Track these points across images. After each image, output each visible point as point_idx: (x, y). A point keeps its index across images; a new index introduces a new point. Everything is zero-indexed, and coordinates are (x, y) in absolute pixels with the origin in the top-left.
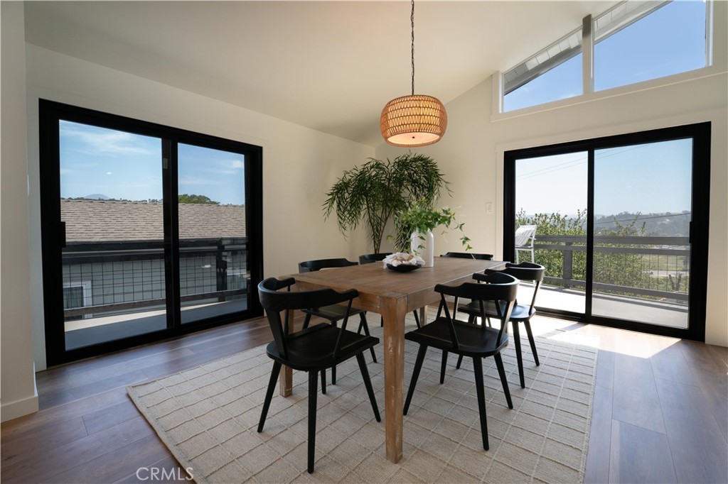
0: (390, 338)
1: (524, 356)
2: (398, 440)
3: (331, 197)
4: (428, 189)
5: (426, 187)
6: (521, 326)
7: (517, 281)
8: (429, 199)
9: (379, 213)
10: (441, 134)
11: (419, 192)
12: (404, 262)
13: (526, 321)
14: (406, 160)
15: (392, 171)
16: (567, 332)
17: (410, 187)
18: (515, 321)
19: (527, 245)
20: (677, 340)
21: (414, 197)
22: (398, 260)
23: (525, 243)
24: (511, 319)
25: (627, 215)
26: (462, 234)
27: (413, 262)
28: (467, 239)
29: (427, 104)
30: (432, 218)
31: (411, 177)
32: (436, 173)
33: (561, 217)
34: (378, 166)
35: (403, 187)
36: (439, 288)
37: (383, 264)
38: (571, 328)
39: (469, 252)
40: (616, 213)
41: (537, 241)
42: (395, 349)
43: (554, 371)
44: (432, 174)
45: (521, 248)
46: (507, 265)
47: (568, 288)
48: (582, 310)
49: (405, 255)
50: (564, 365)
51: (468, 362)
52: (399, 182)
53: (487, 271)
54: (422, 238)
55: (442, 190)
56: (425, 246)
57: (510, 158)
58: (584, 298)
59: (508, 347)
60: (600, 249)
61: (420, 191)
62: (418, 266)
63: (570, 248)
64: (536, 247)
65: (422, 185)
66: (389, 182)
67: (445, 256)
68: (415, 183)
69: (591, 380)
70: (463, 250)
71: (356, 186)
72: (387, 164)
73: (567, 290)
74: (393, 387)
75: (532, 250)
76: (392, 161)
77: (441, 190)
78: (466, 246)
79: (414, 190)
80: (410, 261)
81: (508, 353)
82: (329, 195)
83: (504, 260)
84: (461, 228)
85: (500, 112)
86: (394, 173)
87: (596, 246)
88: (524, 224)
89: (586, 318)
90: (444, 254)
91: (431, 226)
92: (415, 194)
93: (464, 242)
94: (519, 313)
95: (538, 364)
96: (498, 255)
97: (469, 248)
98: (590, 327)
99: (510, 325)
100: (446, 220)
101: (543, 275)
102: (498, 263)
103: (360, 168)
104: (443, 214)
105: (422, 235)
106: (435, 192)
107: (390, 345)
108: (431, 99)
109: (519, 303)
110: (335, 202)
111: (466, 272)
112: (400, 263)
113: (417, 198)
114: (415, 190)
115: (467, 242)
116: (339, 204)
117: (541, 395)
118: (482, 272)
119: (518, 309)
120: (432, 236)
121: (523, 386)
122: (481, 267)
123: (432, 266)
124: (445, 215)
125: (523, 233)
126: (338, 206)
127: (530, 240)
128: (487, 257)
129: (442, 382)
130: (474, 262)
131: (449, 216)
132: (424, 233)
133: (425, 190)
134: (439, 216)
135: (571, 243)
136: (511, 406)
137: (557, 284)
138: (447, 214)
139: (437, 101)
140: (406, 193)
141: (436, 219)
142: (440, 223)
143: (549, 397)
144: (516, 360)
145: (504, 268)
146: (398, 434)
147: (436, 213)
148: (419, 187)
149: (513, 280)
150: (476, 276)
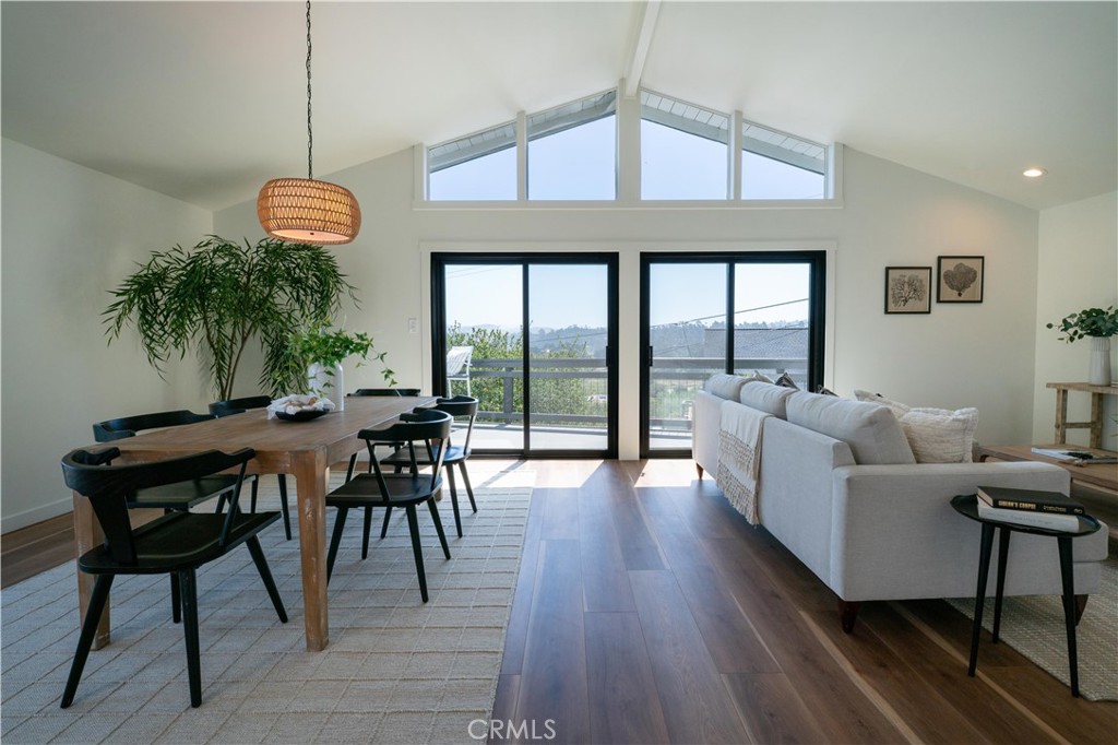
0: (308, 501)
1: (460, 506)
2: (322, 621)
3: (125, 297)
4: (322, 294)
5: (316, 292)
6: (456, 468)
7: (450, 417)
8: (321, 310)
9: (228, 330)
10: (353, 236)
11: (303, 298)
12: (304, 408)
13: (460, 462)
14: (281, 244)
15: (255, 261)
16: (512, 472)
17: (288, 290)
18: (449, 464)
19: (462, 372)
20: (601, 462)
21: (297, 306)
22: (294, 405)
23: (459, 369)
24: (444, 463)
25: (576, 328)
26: (383, 366)
27: (319, 405)
28: (390, 372)
29: (335, 196)
30: (341, 346)
31: (289, 274)
32: (334, 271)
33: (503, 333)
34: (226, 249)
35: (276, 289)
36: (364, 435)
37: (267, 413)
38: (513, 468)
39: (393, 387)
40: (565, 327)
41: (474, 366)
42: (315, 512)
43: (491, 513)
44: (328, 273)
45: (454, 376)
46: (438, 401)
47: (508, 423)
48: (521, 446)
49: (303, 398)
50: (501, 506)
51: (399, 513)
52: (270, 278)
53: (416, 410)
54: (329, 373)
55: (344, 297)
56: (331, 382)
57: (439, 261)
58: (522, 433)
59: (442, 500)
60: (539, 375)
61: (306, 295)
62: (325, 412)
63: (510, 375)
64: (473, 375)
65: (312, 288)
66: (248, 279)
67: (354, 395)
68: (296, 282)
69: (526, 514)
70: (385, 385)
71: (182, 282)
72: (244, 249)
73: (509, 426)
74: (314, 559)
75: (468, 379)
76: (254, 244)
77: (342, 297)
78: (389, 381)
79: (295, 294)
80: (314, 405)
81: (444, 506)
82: (119, 294)
83: (435, 394)
84: (382, 358)
85: (425, 199)
86: (256, 265)
87: (532, 370)
88: (459, 344)
89: (525, 455)
90: (353, 392)
91: (339, 356)
92: (298, 299)
93: (386, 376)
94: (454, 455)
95: (475, 510)
96: (427, 389)
97: (393, 383)
98: (529, 463)
99: (443, 470)
100: (362, 347)
101: (477, 411)
102: (428, 399)
103: (190, 250)
104: (357, 341)
105: (329, 368)
106: (333, 300)
107: (307, 509)
108: (341, 190)
109: (453, 444)
110: (135, 308)
111: (391, 412)
112: (299, 409)
113: (302, 307)
114: (298, 295)
115: (391, 376)
116: (144, 311)
117: (479, 539)
118: (410, 411)
119: (452, 451)
120: (341, 368)
121: (460, 535)
122: (408, 405)
123: (342, 409)
124: (359, 341)
125: (457, 357)
126: (142, 317)
127: (465, 366)
128: (413, 393)
129: (364, 556)
130: (401, 400)
131: (366, 343)
132: (333, 366)
133: (315, 296)
134: (352, 343)
135: (512, 369)
136: (448, 557)
137: (497, 420)
138: (363, 340)
139: (348, 194)
140: (282, 298)
141: (347, 347)
142: (352, 351)
143: (487, 538)
144: (452, 512)
145: (435, 405)
146: (322, 614)
147: (347, 338)
148: (304, 290)
149: (445, 416)
150: (403, 417)
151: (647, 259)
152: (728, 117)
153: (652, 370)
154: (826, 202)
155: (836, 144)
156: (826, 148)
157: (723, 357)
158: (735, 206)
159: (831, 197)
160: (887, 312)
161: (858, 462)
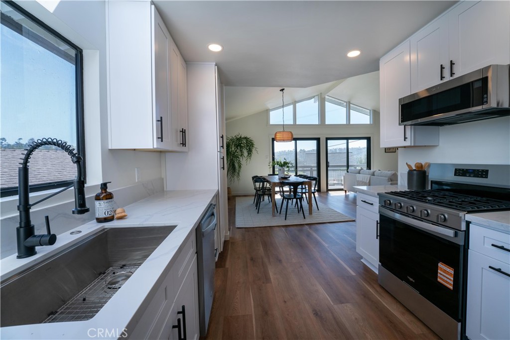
44: (250, 144)
57: (273, 140)
85: (270, 124)
151: (327, 139)
152: (346, 102)
153: (329, 168)
154: (370, 124)
155: (373, 110)
156: (370, 110)
157: (346, 164)
158: (348, 125)
159: (372, 123)
160: (385, 152)
161: (391, 181)
